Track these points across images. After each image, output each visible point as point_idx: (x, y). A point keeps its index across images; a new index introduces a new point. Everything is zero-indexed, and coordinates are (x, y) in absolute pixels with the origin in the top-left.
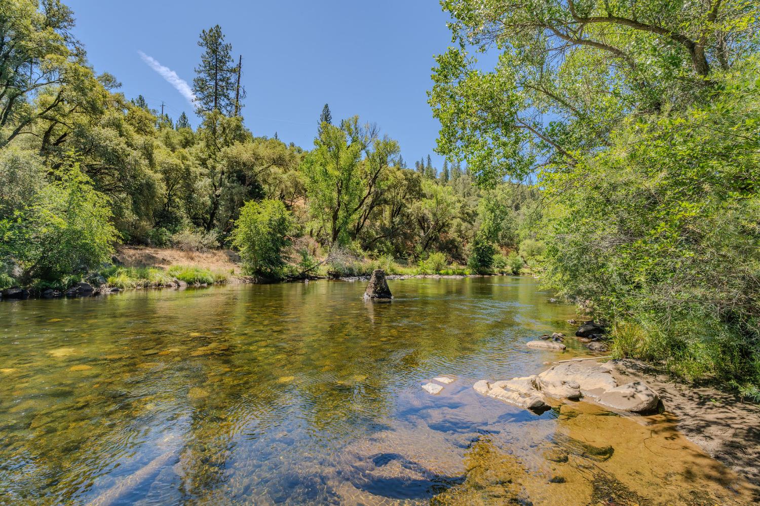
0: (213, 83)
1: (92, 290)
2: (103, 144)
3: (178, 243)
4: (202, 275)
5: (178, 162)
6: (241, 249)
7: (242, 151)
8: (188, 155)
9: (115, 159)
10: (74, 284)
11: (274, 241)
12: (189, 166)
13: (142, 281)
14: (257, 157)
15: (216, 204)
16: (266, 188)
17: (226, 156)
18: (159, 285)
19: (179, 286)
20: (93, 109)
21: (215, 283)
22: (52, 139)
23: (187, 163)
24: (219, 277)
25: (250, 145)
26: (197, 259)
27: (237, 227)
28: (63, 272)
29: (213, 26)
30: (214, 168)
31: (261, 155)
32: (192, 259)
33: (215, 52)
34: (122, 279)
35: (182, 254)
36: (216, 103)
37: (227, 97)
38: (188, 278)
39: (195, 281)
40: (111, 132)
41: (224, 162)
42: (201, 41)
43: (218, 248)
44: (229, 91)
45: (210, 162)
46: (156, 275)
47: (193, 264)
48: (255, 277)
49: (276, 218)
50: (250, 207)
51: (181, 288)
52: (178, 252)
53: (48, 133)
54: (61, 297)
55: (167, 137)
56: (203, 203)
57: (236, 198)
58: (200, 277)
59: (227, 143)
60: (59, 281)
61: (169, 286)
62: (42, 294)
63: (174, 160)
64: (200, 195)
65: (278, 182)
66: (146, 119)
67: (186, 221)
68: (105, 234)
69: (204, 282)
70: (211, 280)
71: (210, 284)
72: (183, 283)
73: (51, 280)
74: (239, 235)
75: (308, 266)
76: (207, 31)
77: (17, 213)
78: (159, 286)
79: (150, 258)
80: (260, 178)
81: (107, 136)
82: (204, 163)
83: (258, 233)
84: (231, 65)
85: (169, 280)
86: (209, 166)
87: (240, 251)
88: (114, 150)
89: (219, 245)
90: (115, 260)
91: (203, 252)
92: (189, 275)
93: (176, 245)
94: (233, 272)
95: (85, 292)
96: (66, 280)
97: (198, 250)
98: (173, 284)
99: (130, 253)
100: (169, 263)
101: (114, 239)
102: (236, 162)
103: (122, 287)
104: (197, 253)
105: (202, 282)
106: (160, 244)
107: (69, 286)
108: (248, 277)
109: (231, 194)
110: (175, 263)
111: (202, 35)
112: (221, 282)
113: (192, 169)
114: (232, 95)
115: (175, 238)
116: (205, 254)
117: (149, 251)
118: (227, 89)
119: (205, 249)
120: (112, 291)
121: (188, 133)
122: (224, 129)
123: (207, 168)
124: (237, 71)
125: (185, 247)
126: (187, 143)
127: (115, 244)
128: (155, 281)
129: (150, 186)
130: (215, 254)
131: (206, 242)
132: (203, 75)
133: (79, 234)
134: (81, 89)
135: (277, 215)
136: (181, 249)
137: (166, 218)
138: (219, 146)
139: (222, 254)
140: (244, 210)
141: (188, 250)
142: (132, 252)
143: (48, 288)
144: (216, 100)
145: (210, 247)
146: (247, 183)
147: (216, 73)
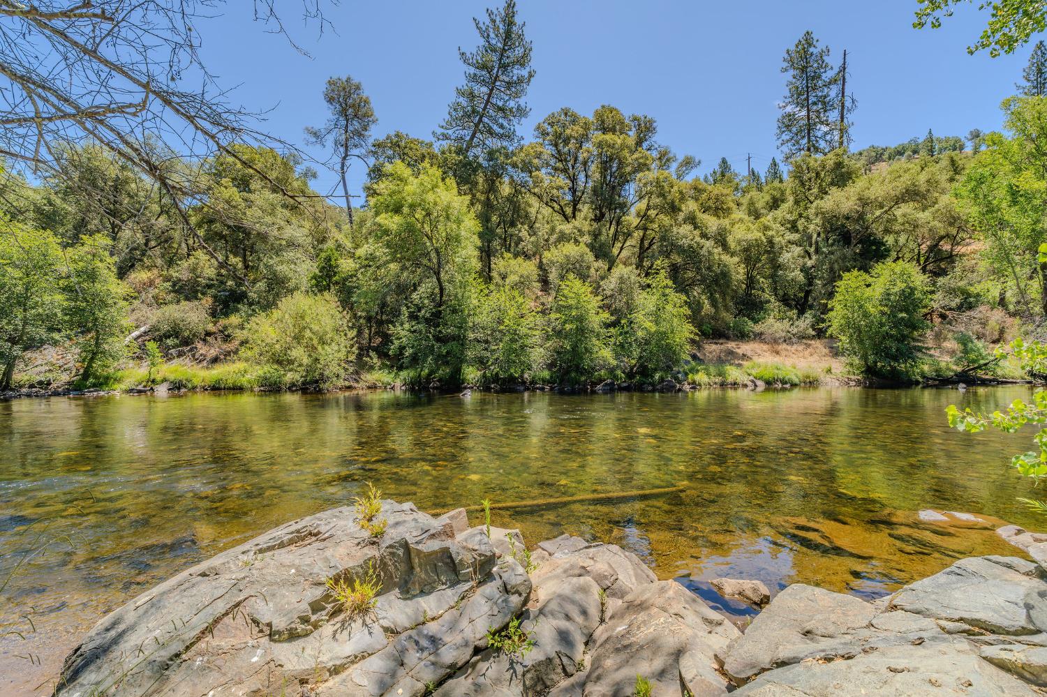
0: (804, 113)
1: (675, 386)
2: (680, 243)
3: (761, 334)
4: (784, 373)
5: (759, 235)
6: (843, 338)
7: (841, 200)
8: (771, 224)
9: (692, 254)
10: (662, 380)
12: (772, 236)
13: (719, 379)
14: (864, 202)
15: (810, 280)
16: (889, 240)
17: (820, 210)
18: (735, 384)
19: (756, 386)
20: (674, 209)
21: (802, 385)
22: (646, 243)
23: (770, 233)
24: (808, 377)
25: (853, 189)
26: (784, 353)
27: (832, 310)
28: (655, 370)
29: (800, 36)
30: (806, 228)
31: (872, 198)
32: (777, 353)
33: (804, 69)
34: (701, 377)
35: (765, 347)
36: (809, 137)
37: (825, 123)
38: (766, 377)
39: (775, 381)
40: (686, 229)
41: (818, 220)
42: (785, 65)
43: (813, 338)
44: (828, 114)
45: (801, 224)
46: (733, 373)
47: (777, 359)
48: (864, 378)
49: (896, 289)
50: (851, 280)
51: (759, 389)
52: (761, 345)
53: (642, 240)
54: (654, 391)
55: (752, 203)
56: (793, 280)
57: (837, 266)
58: (780, 377)
59: (821, 194)
60: (652, 377)
61: (745, 386)
62: (640, 388)
63: (754, 235)
64: (788, 271)
66: (722, 195)
67: (774, 304)
68: (684, 332)
69: (786, 383)
70: (796, 380)
71: (794, 385)
72: (759, 383)
73: (647, 376)
74: (836, 318)
75: (974, 361)
76: (792, 48)
77: (623, 322)
78: (735, 385)
79: (731, 353)
80: (877, 230)
81: (684, 235)
82: (794, 227)
83: (866, 315)
84: (827, 76)
85: (746, 379)
86: (801, 228)
88: (690, 246)
89: (814, 333)
90: (694, 357)
91: (792, 344)
92: (768, 375)
93: (759, 337)
94: (829, 371)
95: (670, 388)
96: (657, 376)
97: (785, 341)
99: (712, 349)
100: (749, 358)
101: (692, 336)
102: (834, 217)
103: (700, 385)
104: (785, 346)
105: (784, 382)
106: (742, 336)
107: (659, 383)
108: (853, 377)
109: (830, 262)
110: (756, 359)
111: (786, 56)
112: (810, 383)
113: (777, 240)
115: (758, 328)
116: (795, 347)
117: (731, 345)
118: (825, 111)
119: (794, 340)
120: (691, 388)
121: (775, 190)
122: (818, 174)
123: (797, 231)
125: (768, 338)
126: (774, 204)
127: (693, 342)
128: (730, 380)
129: (725, 275)
130: (808, 346)
131: (795, 331)
132: (789, 109)
133: (663, 335)
134: (662, 195)
135: (899, 284)
136: (764, 341)
137: (750, 306)
138: (812, 199)
139: (817, 343)
140: (841, 286)
141: (774, 343)
142: (714, 347)
143: (644, 383)
144: (809, 133)
145: (802, 337)
146: (854, 241)
147: (808, 96)
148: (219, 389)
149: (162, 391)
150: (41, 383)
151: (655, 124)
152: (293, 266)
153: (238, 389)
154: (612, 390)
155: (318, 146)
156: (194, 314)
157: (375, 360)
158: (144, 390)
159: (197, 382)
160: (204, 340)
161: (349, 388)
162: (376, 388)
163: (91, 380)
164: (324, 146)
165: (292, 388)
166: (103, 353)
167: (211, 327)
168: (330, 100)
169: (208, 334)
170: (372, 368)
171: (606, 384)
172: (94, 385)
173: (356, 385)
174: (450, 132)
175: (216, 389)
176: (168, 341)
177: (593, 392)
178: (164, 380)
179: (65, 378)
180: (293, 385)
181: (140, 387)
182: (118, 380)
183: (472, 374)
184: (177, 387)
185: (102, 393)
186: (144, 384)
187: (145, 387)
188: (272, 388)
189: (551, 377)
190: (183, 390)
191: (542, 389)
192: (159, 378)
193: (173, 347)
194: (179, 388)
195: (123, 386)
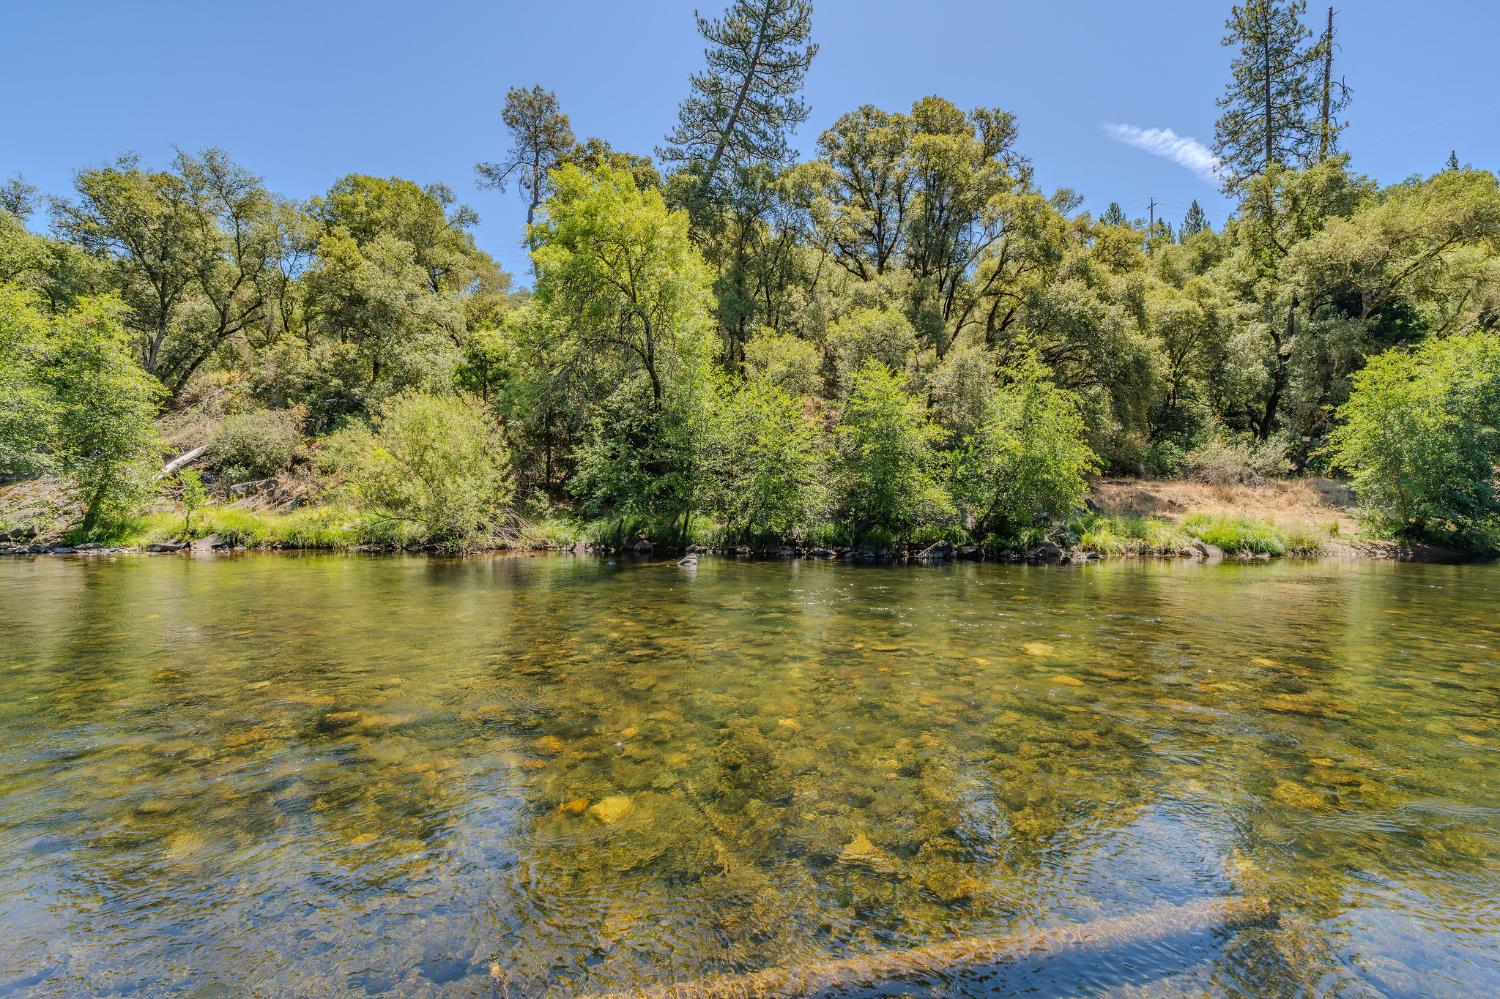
0: (1261, 110)
1: (1057, 555)
2: (1064, 309)
3: (1199, 467)
4: (1257, 534)
5: (1191, 305)
6: (1356, 474)
7: (1347, 237)
8: (1212, 287)
9: (1082, 329)
10: (1035, 543)
11: (1469, 448)
12: (1214, 307)
13: (1136, 543)
14: (1395, 238)
15: (1280, 378)
16: (1428, 309)
17: (1303, 260)
18: (1167, 551)
19: (1206, 555)
20: (1049, 256)
21: (1290, 554)
22: (997, 323)
23: (1211, 301)
24: (1300, 541)
25: (1371, 217)
26: (1240, 500)
27: (1344, 422)
28: (1020, 524)
30: (1270, 296)
31: (1410, 228)
32: (1230, 500)
33: (1261, 40)
34: (1102, 538)
35: (1207, 490)
36: (1269, 151)
37: (1298, 125)
38: (1224, 540)
39: (1241, 547)
40: (1074, 286)
41: (1299, 277)
42: (1230, 32)
43: (1290, 475)
44: (1303, 109)
45: (1259, 291)
46: (1160, 533)
47: (1232, 512)
48: (1403, 545)
49: (1471, 384)
50: (1383, 367)
51: (1211, 561)
52: (1199, 487)
53: (991, 317)
54: (1019, 562)
55: (1166, 263)
56: (1249, 380)
57: (1334, 353)
58: (1251, 540)
59: (1303, 231)
60: (1017, 537)
61: (1186, 555)
62: (997, 557)
63: (1182, 303)
64: (1242, 363)
65: (1470, 284)
66: (1128, 241)
67: (1211, 422)
68: (1078, 457)
69: (1262, 551)
70: (1280, 547)
71: (1276, 555)
72: (1212, 550)
73: (1007, 535)
74: (1352, 439)
77: (967, 439)
78: (1166, 554)
79: (1147, 499)
80: (1406, 289)
81: (1070, 294)
82: (1246, 292)
83: (1411, 430)
84: (1304, 45)
85: (1186, 544)
86: (1260, 295)
87: (1352, 478)
88: (1081, 315)
89: (1293, 467)
90: (1089, 503)
91: (1255, 485)
92: (1228, 535)
93: (1194, 473)
94: (1334, 531)
95: (1050, 557)
96: (1025, 536)
97: (1241, 481)
98: (1193, 551)
99: (1113, 492)
100: (1181, 508)
101: (1088, 467)
102: (1332, 268)
103: (1104, 552)
104: (1241, 488)
105: (1256, 549)
106: (1162, 472)
107: (1030, 547)
108: (1382, 543)
109: (1321, 346)
110: (1193, 509)
111: (1232, 18)
112: (1304, 551)
113: (1221, 312)
114: (1311, 113)
115: (1191, 458)
116: (1259, 491)
117: (1143, 486)
118: (1298, 106)
119: (1257, 478)
120: (1089, 558)
121: (1205, 240)
122: (1295, 200)
123: (1255, 300)
124: (1323, 52)
125: (1213, 476)
126: (1205, 262)
127: (1088, 476)
128: (1156, 545)
129: (1141, 364)
130: (1283, 490)
131: (1260, 463)
132: (1234, 106)
133: (1038, 464)
134: (1031, 232)
135: (1476, 375)
136: (1206, 481)
137: (1172, 422)
138: (1284, 243)
139: (1299, 485)
140: (1362, 379)
141: (1222, 483)
142: (1114, 489)
143: (1005, 548)
144: (1269, 144)
145: (1272, 474)
146: (1367, 309)
147: (1268, 83)
148: (294, 547)
149: (203, 548)
150: (17, 533)
151: (1014, 123)
152: (431, 356)
153: (325, 548)
154: (947, 557)
155: (496, 191)
156: (275, 430)
157: (545, 504)
158: (176, 547)
159: (262, 535)
160: (291, 471)
161: (503, 548)
162: (546, 549)
163: (96, 530)
164: (504, 191)
165: (413, 547)
166: (117, 485)
167: (301, 450)
168: (512, 122)
169: (297, 460)
170: (541, 516)
171: (936, 547)
172: (99, 538)
173: (513, 544)
174: (683, 147)
175: (290, 547)
176: (230, 471)
177: (914, 562)
178: (209, 532)
179: (60, 525)
180: (413, 542)
181: (170, 543)
182: (137, 531)
183: (705, 527)
184: (230, 544)
185: (105, 552)
186: (177, 537)
187: (179, 541)
188: (380, 547)
189: (840, 535)
190: (239, 548)
191: (825, 555)
192: (201, 527)
193: (239, 480)
194: (231, 545)
195: (144, 541)
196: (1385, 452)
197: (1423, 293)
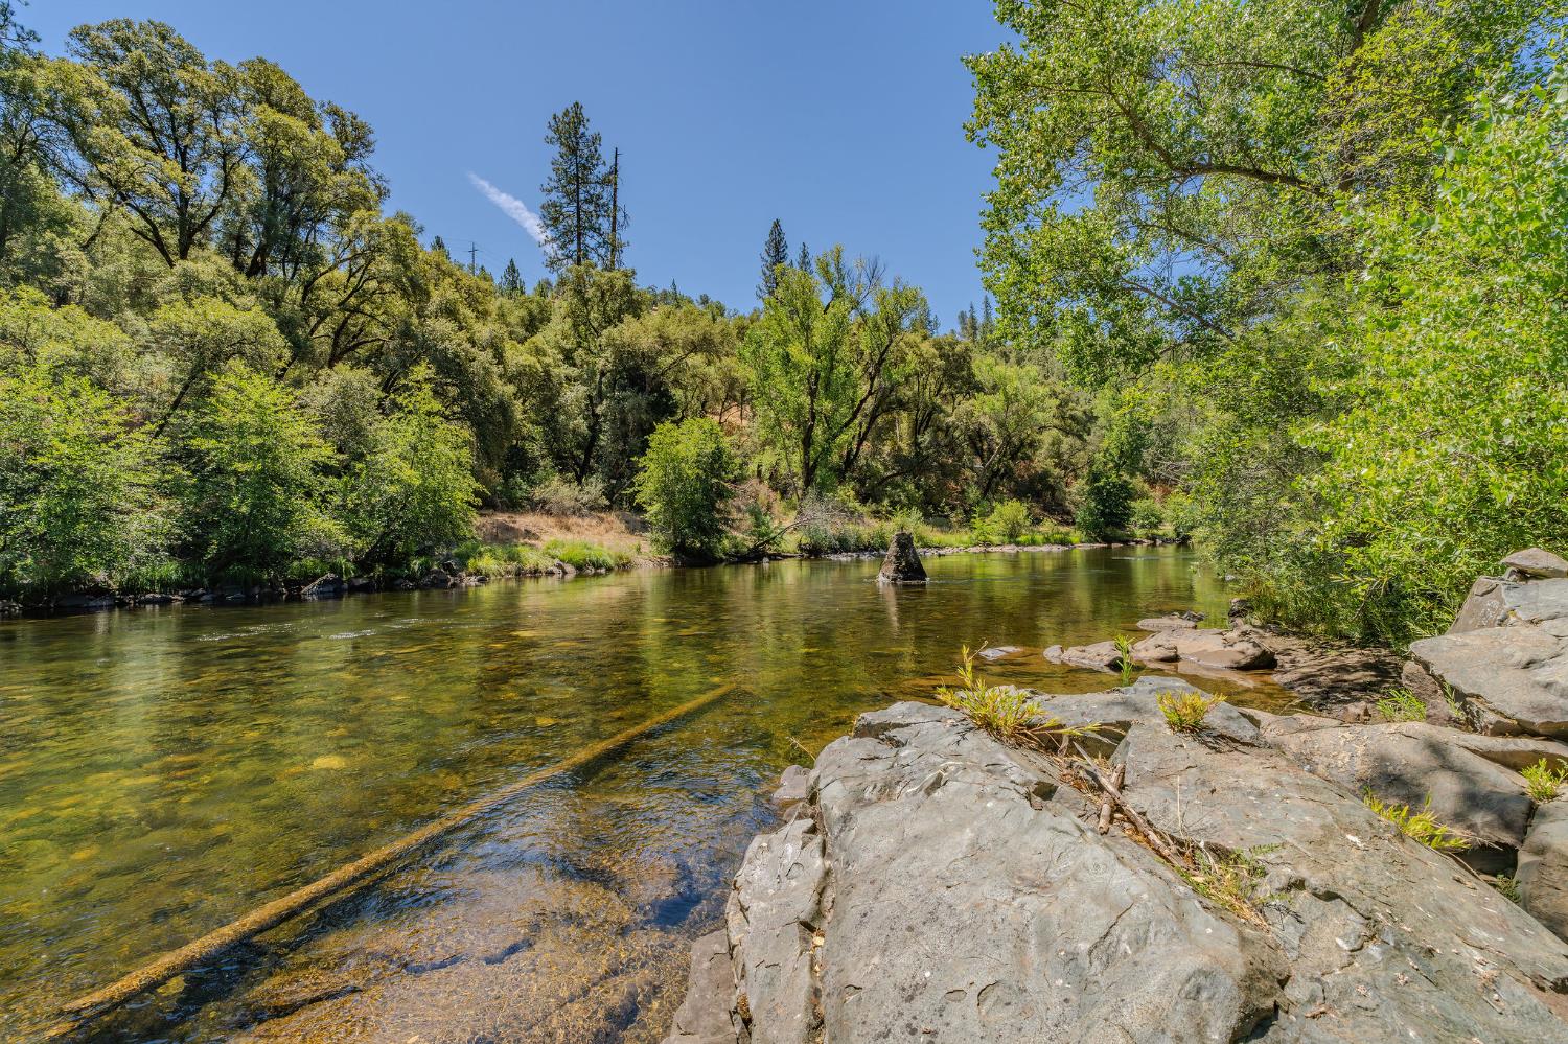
0: (572, 208)
1: (447, 581)
2: (441, 346)
3: (544, 502)
4: (597, 553)
5: (532, 360)
6: (649, 508)
7: (638, 332)
8: (545, 347)
10: (426, 570)
11: (707, 491)
12: (548, 365)
13: (513, 566)
14: (666, 343)
15: (595, 429)
16: (678, 394)
17: (611, 343)
18: (536, 571)
19: (565, 573)
21: (617, 568)
22: (344, 340)
23: (547, 360)
24: (621, 558)
25: (653, 318)
26: (575, 529)
27: (644, 470)
28: (411, 554)
29: (569, 105)
30: (585, 364)
31: (672, 338)
32: (568, 529)
33: (574, 151)
34: (487, 563)
35: (551, 521)
36: (579, 244)
37: (597, 230)
38: (576, 559)
39: (586, 565)
40: (443, 325)
41: (608, 354)
42: (551, 134)
43: (609, 508)
44: (601, 220)
45: (579, 355)
46: (527, 556)
47: (573, 538)
48: (675, 557)
49: (707, 451)
50: (664, 433)
51: (569, 577)
52: (545, 518)
53: (338, 333)
54: (412, 590)
56: (574, 430)
57: (630, 417)
58: (594, 559)
59: (610, 320)
60: (408, 567)
61: (551, 573)
62: (389, 587)
63: (525, 358)
64: (570, 417)
65: (698, 381)
67: (547, 462)
69: (600, 567)
70: (611, 562)
71: (609, 569)
72: (569, 568)
73: (399, 565)
74: (649, 482)
75: (763, 535)
76: (560, 115)
78: (536, 573)
79: (507, 528)
80: (668, 379)
81: (444, 332)
82: (569, 357)
83: (679, 479)
84: (601, 171)
85: (547, 564)
86: (578, 361)
87: (646, 512)
88: (456, 356)
89: (607, 502)
91: (582, 516)
92: (578, 555)
93: (540, 506)
94: (638, 549)
95: (440, 584)
97: (574, 513)
98: (555, 570)
100: (536, 536)
102: (629, 353)
103: (488, 575)
104: (575, 519)
105: (596, 565)
106: (514, 505)
107: (421, 575)
108: (665, 557)
109: (622, 411)
110: (545, 537)
111: (552, 123)
112: (624, 565)
113: (555, 371)
114: (605, 225)
115: (537, 493)
116: (587, 521)
117: (501, 518)
118: (598, 217)
119: (585, 511)
120: (479, 581)
121: (532, 302)
122: (603, 293)
123: (574, 365)
124: (610, 180)
125: (554, 508)
126: (532, 324)
128: (529, 565)
129: (504, 408)
130: (602, 520)
131: (586, 498)
132: (554, 196)
133: (432, 494)
135: (709, 444)
136: (549, 513)
138: (595, 324)
139: (612, 517)
140: (654, 439)
141: (561, 514)
143: (398, 577)
144: (579, 239)
145: (594, 508)
146: (648, 388)
147: (578, 188)
154: (336, 590)
171: (326, 582)
177: (296, 598)
189: (186, 575)
191: (165, 603)
196: (665, 491)
197: (676, 382)
